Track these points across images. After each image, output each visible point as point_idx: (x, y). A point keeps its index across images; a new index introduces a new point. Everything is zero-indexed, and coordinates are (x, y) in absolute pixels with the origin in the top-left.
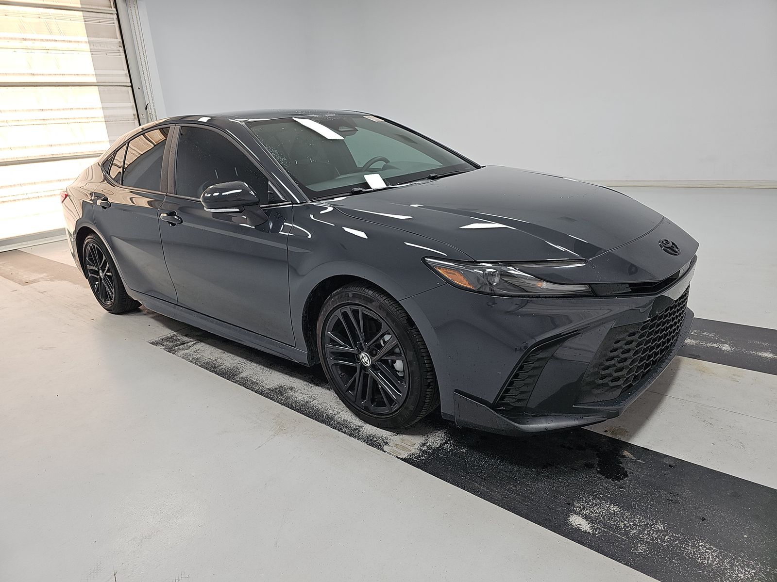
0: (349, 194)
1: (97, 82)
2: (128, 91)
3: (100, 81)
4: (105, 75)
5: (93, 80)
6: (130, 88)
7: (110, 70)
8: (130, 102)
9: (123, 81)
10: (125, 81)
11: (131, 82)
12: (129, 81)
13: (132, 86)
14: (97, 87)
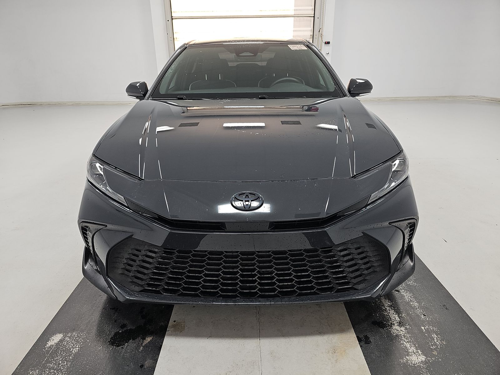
0: (175, 99)
1: (294, 15)
2: (311, 20)
3: (296, 14)
4: (300, 10)
5: (292, 13)
6: (313, 18)
7: (303, 6)
8: (311, 27)
9: (309, 14)
10: (311, 14)
11: (314, 14)
12: (313, 14)
13: (314, 17)
14: (293, 18)
